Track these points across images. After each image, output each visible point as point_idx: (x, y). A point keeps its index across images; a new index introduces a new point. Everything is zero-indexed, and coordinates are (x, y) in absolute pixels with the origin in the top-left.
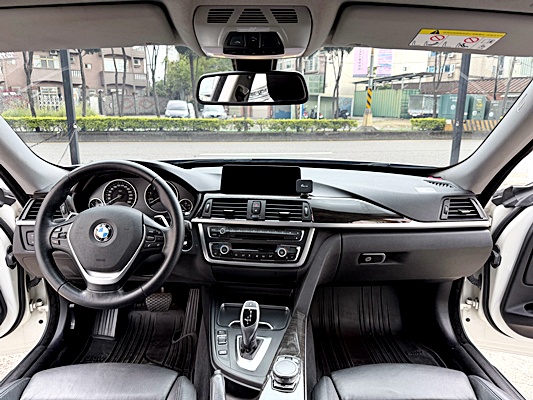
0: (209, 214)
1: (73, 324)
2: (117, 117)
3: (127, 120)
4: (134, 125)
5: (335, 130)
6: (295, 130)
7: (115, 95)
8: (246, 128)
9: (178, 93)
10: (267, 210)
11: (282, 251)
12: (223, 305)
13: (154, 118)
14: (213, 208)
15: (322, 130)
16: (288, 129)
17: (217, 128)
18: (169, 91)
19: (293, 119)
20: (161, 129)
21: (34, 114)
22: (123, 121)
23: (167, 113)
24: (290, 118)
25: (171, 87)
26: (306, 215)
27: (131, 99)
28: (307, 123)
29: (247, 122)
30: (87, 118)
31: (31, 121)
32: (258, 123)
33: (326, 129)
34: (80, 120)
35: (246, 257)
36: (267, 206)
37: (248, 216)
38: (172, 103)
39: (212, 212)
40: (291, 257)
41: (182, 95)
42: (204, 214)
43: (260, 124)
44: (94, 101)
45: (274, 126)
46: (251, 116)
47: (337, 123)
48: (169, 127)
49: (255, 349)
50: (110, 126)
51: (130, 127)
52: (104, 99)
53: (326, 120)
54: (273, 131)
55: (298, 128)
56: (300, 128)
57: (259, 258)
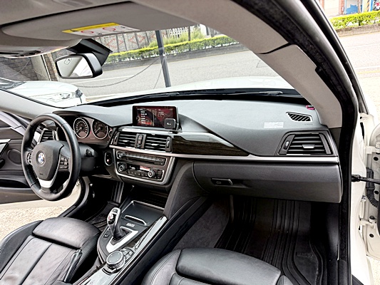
1: (94, 195)
4: (221, 42)
6: (357, 25)
10: (146, 142)
11: (150, 173)
12: (132, 202)
14: (119, 139)
22: (214, 41)
26: (167, 147)
34: (187, 44)
36: (147, 139)
37: (135, 145)
39: (118, 142)
40: (158, 177)
42: (114, 143)
50: (206, 45)
51: (219, 44)
55: (360, 21)
56: (364, 22)
57: (141, 176)
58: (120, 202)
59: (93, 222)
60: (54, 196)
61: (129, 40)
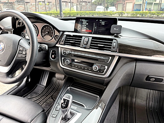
0: (63, 43)
1: (30, 80)
2: (80, 12)
3: (83, 13)
4: (84, 14)
5: (158, 16)
6: (141, 16)
7: (81, 5)
8: (122, 15)
9: (101, 4)
10: (91, 43)
11: (96, 67)
12: (69, 88)
13: (91, 12)
14: (65, 40)
15: (152, 16)
16: (138, 15)
17: (111, 15)
18: (98, 3)
19: (141, 12)
20: (93, 15)
21: (57, 11)
22: (81, 13)
23: (96, 10)
24: (140, 11)
25: (99, 2)
26: (114, 48)
27: (86, 6)
28: (146, 13)
29: (122, 13)
30: (71, 12)
31: (56, 13)
32: (126, 13)
33: (154, 16)
34: (69, 13)
35: (77, 67)
36: (92, 41)
37: (81, 46)
38: (98, 7)
39: (65, 42)
40: (101, 71)
41: (102, 4)
42: (61, 43)
43: (128, 13)
44: (75, 7)
45: (133, 14)
46: (125, 11)
47: (159, 13)
48: (95, 15)
49: (69, 119)
50: (77, 15)
52: (78, 6)
53: (154, 12)
54: (132, 16)
55: (142, 15)
56: (144, 15)
57: (84, 69)
58: (45, 85)
59: (29, 97)
60: (10, 80)
61: (40, 8)
